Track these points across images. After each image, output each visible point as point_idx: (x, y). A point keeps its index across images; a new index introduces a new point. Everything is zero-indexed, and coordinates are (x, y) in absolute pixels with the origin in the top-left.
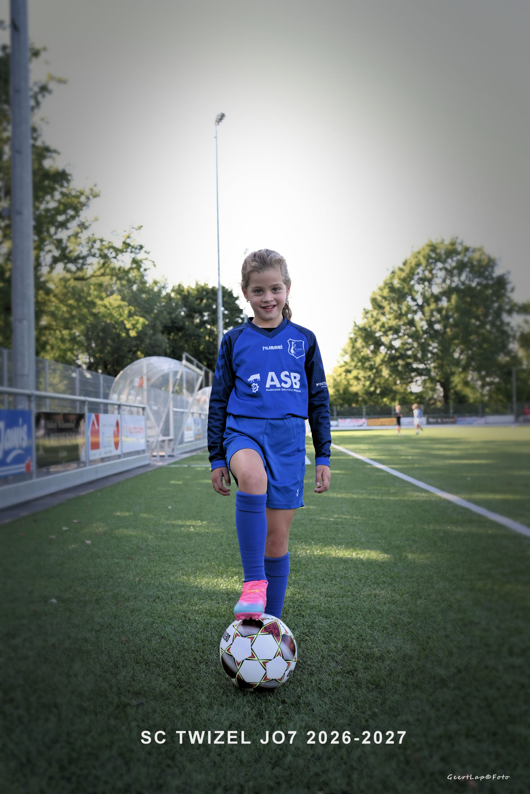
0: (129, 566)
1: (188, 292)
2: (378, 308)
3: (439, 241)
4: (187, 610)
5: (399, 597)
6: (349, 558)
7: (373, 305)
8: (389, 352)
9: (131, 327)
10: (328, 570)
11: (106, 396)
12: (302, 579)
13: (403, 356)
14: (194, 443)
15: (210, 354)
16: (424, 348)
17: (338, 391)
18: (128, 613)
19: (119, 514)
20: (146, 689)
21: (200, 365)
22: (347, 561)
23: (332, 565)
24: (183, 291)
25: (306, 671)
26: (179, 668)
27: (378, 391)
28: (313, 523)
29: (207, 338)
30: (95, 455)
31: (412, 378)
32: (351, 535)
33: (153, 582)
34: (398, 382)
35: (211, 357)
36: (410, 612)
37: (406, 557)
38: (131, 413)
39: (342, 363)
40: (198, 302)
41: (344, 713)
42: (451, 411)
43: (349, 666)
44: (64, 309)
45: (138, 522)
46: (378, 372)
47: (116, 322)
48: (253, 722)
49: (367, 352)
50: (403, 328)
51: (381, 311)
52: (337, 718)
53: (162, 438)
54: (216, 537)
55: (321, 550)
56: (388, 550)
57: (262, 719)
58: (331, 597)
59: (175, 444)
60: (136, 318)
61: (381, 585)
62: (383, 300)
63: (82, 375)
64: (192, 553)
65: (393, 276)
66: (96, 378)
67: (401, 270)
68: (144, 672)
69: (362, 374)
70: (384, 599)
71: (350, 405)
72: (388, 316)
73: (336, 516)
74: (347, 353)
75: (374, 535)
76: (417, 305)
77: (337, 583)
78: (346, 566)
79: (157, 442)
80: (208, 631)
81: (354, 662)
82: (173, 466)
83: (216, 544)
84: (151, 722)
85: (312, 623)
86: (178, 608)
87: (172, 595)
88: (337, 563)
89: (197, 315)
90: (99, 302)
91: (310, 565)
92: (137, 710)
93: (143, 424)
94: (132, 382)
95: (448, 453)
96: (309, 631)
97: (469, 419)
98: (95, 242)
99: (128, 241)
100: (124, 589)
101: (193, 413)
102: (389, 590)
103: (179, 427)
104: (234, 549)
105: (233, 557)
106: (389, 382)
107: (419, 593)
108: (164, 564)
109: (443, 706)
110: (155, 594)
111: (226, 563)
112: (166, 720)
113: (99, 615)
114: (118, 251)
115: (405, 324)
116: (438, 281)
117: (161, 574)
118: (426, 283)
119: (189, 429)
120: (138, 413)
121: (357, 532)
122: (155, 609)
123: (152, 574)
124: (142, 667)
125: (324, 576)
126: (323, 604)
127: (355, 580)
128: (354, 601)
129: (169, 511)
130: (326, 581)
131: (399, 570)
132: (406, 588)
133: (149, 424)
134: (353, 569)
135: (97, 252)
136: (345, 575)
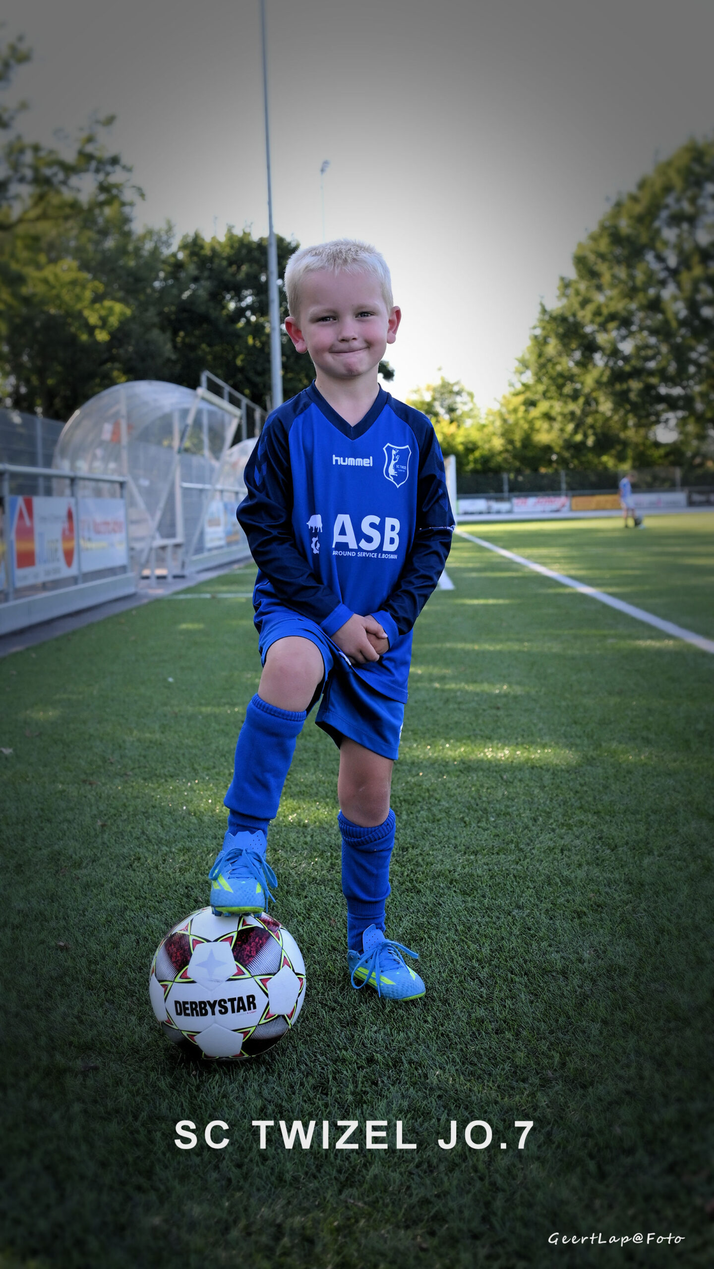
0: (85, 797)
1: (213, 250)
2: (588, 275)
5: (608, 851)
7: (579, 271)
8: (611, 365)
9: (99, 323)
10: (472, 801)
11: (48, 463)
12: (421, 820)
13: (637, 373)
14: (225, 550)
15: (256, 373)
16: (680, 354)
17: (511, 442)
18: (78, 890)
20: (104, 1038)
21: (237, 395)
24: (202, 247)
27: (590, 442)
28: (451, 706)
29: (250, 341)
30: (25, 578)
31: (658, 414)
33: (129, 828)
34: (632, 423)
35: (258, 379)
36: (628, 882)
38: (98, 493)
39: (519, 387)
40: (234, 268)
45: (108, 710)
46: (591, 405)
47: (69, 314)
49: (568, 364)
50: (641, 315)
51: (595, 282)
53: (159, 542)
57: (327, 1094)
58: (475, 853)
59: (187, 552)
60: (107, 303)
61: (575, 829)
62: (599, 261)
65: (619, 212)
66: (31, 424)
67: (634, 199)
68: (101, 1005)
69: (557, 407)
70: (579, 857)
71: (536, 470)
72: (608, 292)
74: (527, 367)
75: (568, 729)
76: (667, 269)
77: (489, 826)
78: (509, 793)
79: (151, 549)
82: (182, 597)
84: (110, 1104)
86: (175, 880)
87: (166, 855)
89: (228, 296)
90: (30, 272)
91: (439, 791)
92: (84, 1080)
93: (120, 515)
94: (98, 430)
98: (22, 151)
99: (90, 149)
100: (72, 843)
101: (222, 491)
102: (589, 838)
103: (193, 519)
106: (612, 423)
107: (648, 843)
110: (132, 853)
112: (138, 1099)
113: (21, 895)
114: (69, 170)
115: (642, 308)
116: (707, 220)
117: (147, 812)
118: (685, 226)
119: (214, 522)
120: (111, 494)
121: (535, 725)
122: (131, 881)
123: (129, 812)
124: (98, 995)
125: (465, 812)
126: (460, 868)
127: (526, 820)
128: (520, 860)
129: (169, 686)
130: (467, 823)
131: (613, 798)
132: (624, 835)
133: (134, 514)
134: (523, 797)
135: (28, 173)
136: (506, 809)
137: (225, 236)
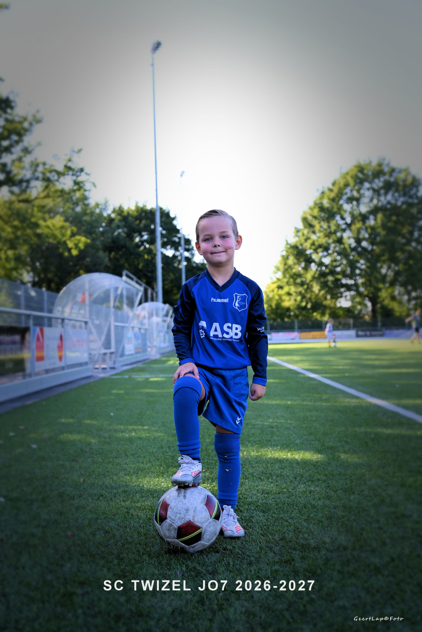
0: (74, 467)
1: (128, 213)
2: (308, 226)
3: (367, 162)
4: (130, 507)
5: (333, 493)
6: (284, 459)
7: (304, 224)
8: (319, 269)
9: (74, 247)
10: (264, 470)
11: (50, 311)
13: (333, 272)
14: (135, 356)
15: (149, 272)
16: (352, 265)
18: (74, 510)
19: (63, 420)
20: (91, 579)
21: (140, 281)
22: (283, 461)
23: (268, 465)
24: (123, 212)
25: (245, 561)
26: (123, 559)
27: (309, 306)
28: (250, 426)
29: (146, 257)
30: (40, 367)
31: (341, 293)
32: (286, 437)
33: (96, 482)
34: (329, 297)
35: (149, 274)
36: (344, 507)
37: (339, 457)
38: (74, 327)
39: (275, 280)
40: (138, 222)
41: (282, 599)
42: (379, 324)
43: (287, 556)
44: (9, 229)
45: (82, 428)
46: (309, 288)
47: (59, 243)
48: (195, 608)
49: (299, 269)
50: (334, 245)
51: (311, 229)
52: (276, 603)
53: (103, 351)
54: (157, 440)
55: (257, 451)
56: (322, 451)
57: (204, 605)
58: (268, 493)
59: (116, 356)
60: (78, 237)
61: (315, 482)
62: (314, 220)
63: (26, 292)
64: (133, 455)
65: (323, 196)
66: (40, 295)
67: (331, 190)
68: (89, 563)
69: (293, 289)
70: (319, 495)
71: (282, 319)
72: (318, 234)
73: (271, 420)
74: (279, 270)
75: (308, 437)
76: (346, 223)
77: (273, 481)
78: (282, 466)
79: (99, 354)
80: (150, 526)
81: (291, 553)
82: (115, 377)
83: (156, 446)
84: (96, 610)
85: (250, 518)
86: (121, 505)
87: (115, 494)
88: (273, 463)
89: (136, 235)
90: (41, 222)
92: (83, 598)
93: (85, 337)
94: (75, 297)
95: (377, 363)
96: (247, 525)
97: (396, 332)
98: (37, 165)
99: (69, 164)
100: (69, 488)
101: (133, 328)
102: (323, 486)
103: (119, 341)
104: (174, 451)
105: (173, 458)
106: (320, 297)
107: (352, 489)
108: (107, 466)
109: (378, 591)
110: (99, 493)
111: (167, 463)
113: (45, 512)
114: (60, 174)
115: (334, 242)
116: (365, 200)
117: (105, 474)
118: (355, 203)
119: (129, 342)
120: (81, 327)
121: (292, 435)
122: (99, 506)
123: (96, 474)
124: (87, 559)
125: (260, 474)
126: (260, 500)
127: (291, 478)
128: (290, 496)
129: (111, 417)
130: (262, 479)
131: (333, 469)
132: (340, 485)
133: (92, 338)
134: (289, 468)
135: (40, 176)
136: (281, 473)
137: (135, 206)
